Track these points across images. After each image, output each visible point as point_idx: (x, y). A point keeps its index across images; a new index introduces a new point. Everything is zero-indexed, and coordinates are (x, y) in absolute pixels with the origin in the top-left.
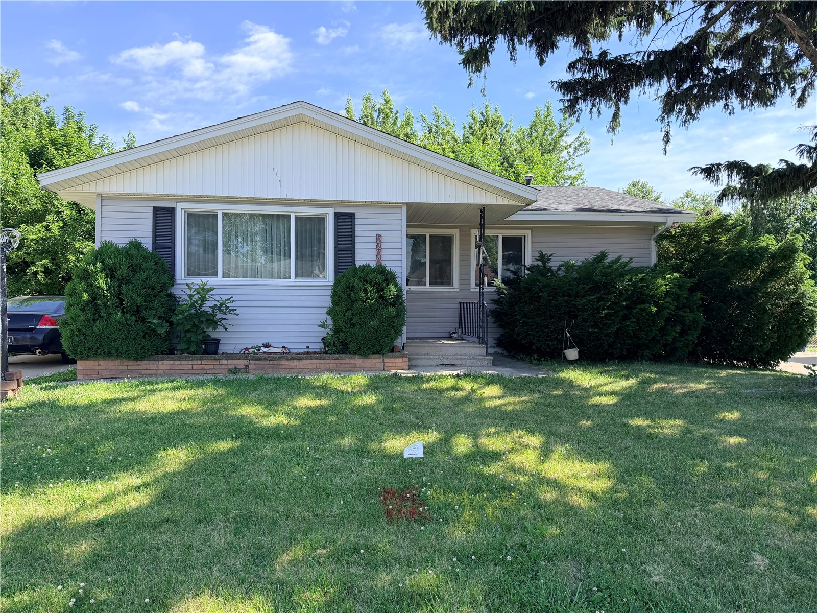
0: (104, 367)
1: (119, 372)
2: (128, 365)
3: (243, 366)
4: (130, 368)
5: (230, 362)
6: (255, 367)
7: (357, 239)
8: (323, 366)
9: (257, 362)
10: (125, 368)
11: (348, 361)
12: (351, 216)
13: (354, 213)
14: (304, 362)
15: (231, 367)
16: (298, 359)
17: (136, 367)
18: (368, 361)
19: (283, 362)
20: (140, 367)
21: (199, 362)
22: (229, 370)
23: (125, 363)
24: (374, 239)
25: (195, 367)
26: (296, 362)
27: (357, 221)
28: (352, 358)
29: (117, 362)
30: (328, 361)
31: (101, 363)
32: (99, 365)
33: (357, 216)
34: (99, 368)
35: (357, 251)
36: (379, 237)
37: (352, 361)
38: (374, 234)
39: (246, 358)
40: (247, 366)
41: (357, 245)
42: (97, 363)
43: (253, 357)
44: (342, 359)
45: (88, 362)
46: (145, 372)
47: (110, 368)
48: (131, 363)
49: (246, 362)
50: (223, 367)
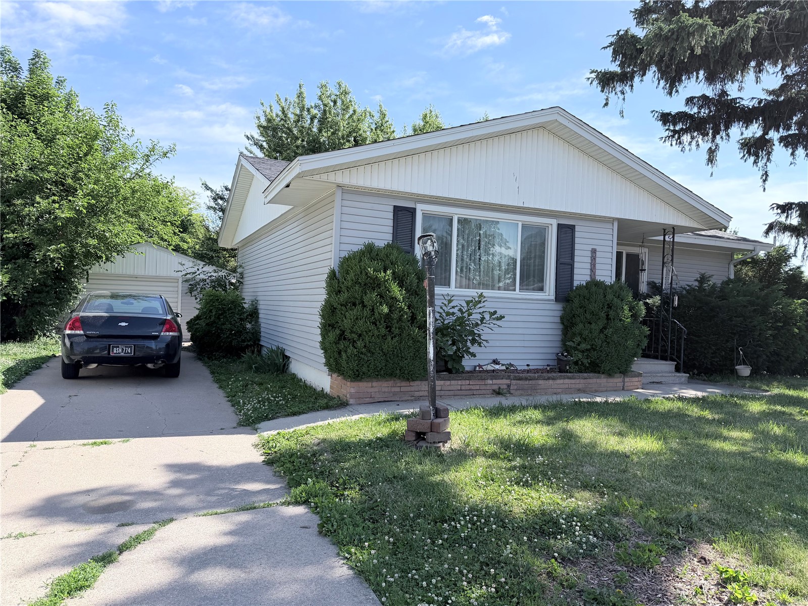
0: (376, 390)
1: (391, 394)
2: (401, 387)
3: (505, 387)
4: (403, 389)
5: (495, 381)
6: (516, 387)
7: (576, 253)
8: (573, 386)
9: (518, 382)
10: (397, 389)
11: (595, 380)
12: (572, 228)
13: (574, 226)
14: (559, 381)
15: (496, 387)
16: (553, 379)
17: (409, 389)
18: (611, 380)
19: (541, 382)
20: (412, 389)
21: (467, 382)
22: (494, 391)
23: (398, 385)
24: (589, 254)
25: (463, 388)
26: (551, 382)
27: (577, 234)
28: (598, 378)
29: (391, 383)
30: (578, 381)
31: (375, 384)
32: (372, 387)
33: (577, 228)
34: (372, 390)
35: (576, 265)
36: (594, 251)
37: (598, 381)
38: (590, 248)
39: (509, 378)
40: (509, 386)
41: (576, 259)
42: (370, 384)
43: (515, 376)
44: (590, 378)
45: (361, 384)
46: (417, 394)
47: (384, 390)
48: (404, 384)
49: (508, 382)
50: (488, 387)
